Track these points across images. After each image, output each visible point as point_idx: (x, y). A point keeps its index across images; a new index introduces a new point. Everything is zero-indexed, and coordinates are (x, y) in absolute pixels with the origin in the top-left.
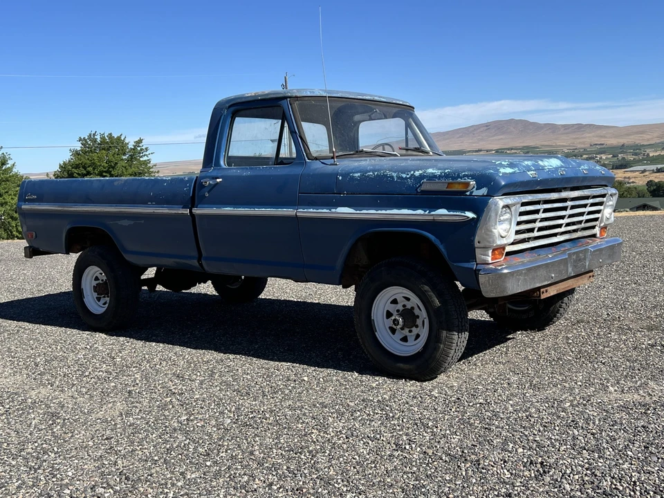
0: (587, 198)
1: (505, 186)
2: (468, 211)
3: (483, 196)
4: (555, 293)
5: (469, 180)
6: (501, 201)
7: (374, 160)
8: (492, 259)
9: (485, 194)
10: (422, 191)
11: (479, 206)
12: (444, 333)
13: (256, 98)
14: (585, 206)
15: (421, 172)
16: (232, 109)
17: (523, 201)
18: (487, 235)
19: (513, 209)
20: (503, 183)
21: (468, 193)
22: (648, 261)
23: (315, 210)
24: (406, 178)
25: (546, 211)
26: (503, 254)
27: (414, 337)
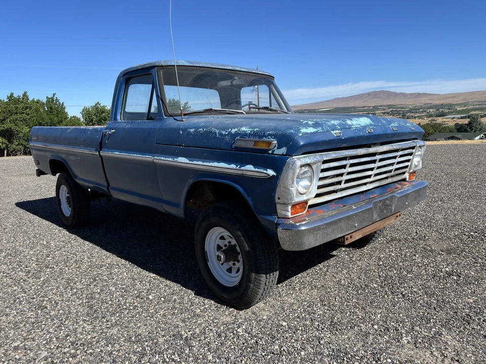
0: (397, 151)
1: (303, 145)
2: (270, 169)
3: (283, 155)
4: (361, 236)
5: (272, 139)
6: (299, 160)
7: (214, 117)
8: (292, 214)
9: (285, 153)
10: (235, 147)
11: (279, 164)
12: (253, 275)
13: (138, 68)
14: (395, 157)
15: (236, 130)
16: (125, 77)
17: (325, 159)
18: (285, 192)
19: (314, 167)
20: (302, 143)
21: (270, 152)
22: (452, 180)
23: (164, 159)
24: (225, 135)
25: (352, 165)
26: (306, 208)
27: (236, 270)
